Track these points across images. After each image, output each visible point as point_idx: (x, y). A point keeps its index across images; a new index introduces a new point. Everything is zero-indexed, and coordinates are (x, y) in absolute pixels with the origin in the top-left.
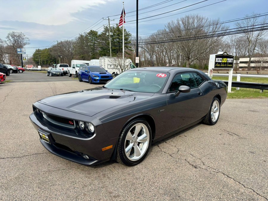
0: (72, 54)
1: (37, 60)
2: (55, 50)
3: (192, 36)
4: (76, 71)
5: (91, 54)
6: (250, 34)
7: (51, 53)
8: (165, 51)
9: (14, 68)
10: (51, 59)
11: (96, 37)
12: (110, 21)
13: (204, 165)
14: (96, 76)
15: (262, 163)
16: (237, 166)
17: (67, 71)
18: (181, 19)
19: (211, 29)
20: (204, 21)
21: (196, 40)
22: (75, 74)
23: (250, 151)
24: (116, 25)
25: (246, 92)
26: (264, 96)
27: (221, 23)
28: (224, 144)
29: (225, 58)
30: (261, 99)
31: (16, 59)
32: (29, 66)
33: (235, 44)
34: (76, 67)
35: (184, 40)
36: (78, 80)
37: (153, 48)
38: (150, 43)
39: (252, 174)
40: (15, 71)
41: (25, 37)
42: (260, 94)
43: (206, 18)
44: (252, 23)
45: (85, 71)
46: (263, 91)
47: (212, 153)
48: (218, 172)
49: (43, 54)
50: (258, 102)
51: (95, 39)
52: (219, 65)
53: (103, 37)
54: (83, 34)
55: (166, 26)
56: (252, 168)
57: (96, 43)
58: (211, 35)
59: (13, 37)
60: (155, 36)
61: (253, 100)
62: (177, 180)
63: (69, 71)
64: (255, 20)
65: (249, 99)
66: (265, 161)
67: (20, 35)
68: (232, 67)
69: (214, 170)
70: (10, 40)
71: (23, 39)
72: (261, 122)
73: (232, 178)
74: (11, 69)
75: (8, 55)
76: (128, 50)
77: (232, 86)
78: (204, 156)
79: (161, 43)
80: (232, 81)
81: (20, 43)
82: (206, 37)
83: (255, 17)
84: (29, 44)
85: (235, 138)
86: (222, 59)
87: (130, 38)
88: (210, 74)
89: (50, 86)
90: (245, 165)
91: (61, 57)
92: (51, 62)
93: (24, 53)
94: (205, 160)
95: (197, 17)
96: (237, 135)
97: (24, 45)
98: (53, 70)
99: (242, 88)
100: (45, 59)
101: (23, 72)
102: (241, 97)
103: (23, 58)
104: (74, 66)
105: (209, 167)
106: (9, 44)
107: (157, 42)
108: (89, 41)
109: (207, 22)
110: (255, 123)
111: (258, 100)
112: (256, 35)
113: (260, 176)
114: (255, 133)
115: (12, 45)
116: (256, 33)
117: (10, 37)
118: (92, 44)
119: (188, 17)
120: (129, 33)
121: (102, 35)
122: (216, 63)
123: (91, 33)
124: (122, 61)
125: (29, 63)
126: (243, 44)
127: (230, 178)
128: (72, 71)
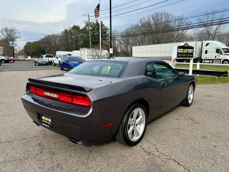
0: (58, 46)
1: (27, 51)
2: (44, 43)
3: (160, 30)
4: (59, 61)
5: (74, 46)
6: (210, 28)
7: (40, 45)
8: (138, 43)
9: (6, 59)
10: (40, 50)
11: (78, 32)
12: (90, 17)
13: (158, 151)
14: (75, 65)
15: (213, 148)
16: (188, 152)
17: (52, 61)
18: (151, 16)
19: (177, 24)
20: (170, 17)
21: (165, 33)
22: (58, 63)
23: (202, 136)
24: (96, 21)
25: (204, 78)
26: (220, 82)
27: (185, 18)
28: (179, 129)
29: (186, 49)
30: (217, 85)
31: (9, 51)
32: (20, 57)
33: (198, 37)
34: (60, 57)
35: (154, 33)
36: (60, 68)
37: (128, 40)
38: (125, 36)
39: (202, 161)
40: (7, 62)
41: (16, 31)
42: (216, 80)
43: (172, 14)
44: (212, 19)
45: (66, 61)
46: (219, 78)
47: (167, 139)
48: (169, 159)
49: (33, 46)
50: (214, 87)
51: (77, 33)
52: (181, 55)
53: (84, 31)
54: (67, 29)
55: (138, 22)
56: (202, 155)
57: (79, 37)
58: (177, 29)
59: (6, 32)
60: (129, 30)
61: (210, 85)
62: (129, 169)
63: (53, 60)
64: (214, 17)
65: (206, 85)
66: (215, 147)
67: (12, 30)
68: (192, 57)
69: (166, 157)
70: (4, 34)
71: (15, 33)
72: (215, 106)
73: (182, 166)
74: (3, 60)
75: (2, 47)
76: (106, 42)
77: (192, 74)
78: (159, 142)
79: (135, 36)
80: (193, 68)
81: (13, 36)
82: (173, 30)
83: (213, 13)
84: (20, 37)
85: (190, 123)
86: (184, 50)
87: (108, 32)
88: (173, 63)
89: (33, 75)
90: (196, 151)
91: (48, 48)
92: (40, 53)
93: (15, 45)
94: (159, 146)
95: (165, 13)
96: (192, 120)
97: (16, 38)
98: (40, 60)
99: (201, 75)
100: (35, 51)
101: (14, 62)
102: (200, 83)
103: (15, 49)
104: (57, 57)
105: (162, 153)
106: (3, 38)
107: (131, 35)
108: (73, 34)
109: (173, 18)
110: (209, 108)
111: (214, 85)
112: (215, 29)
113: (209, 162)
114: (208, 117)
115: (5, 38)
116: (214, 27)
117: (4, 32)
118: (75, 37)
119: (157, 14)
120: (107, 27)
121: (83, 29)
122: (178, 53)
123: (74, 27)
124: (99, 52)
125: (20, 53)
126: (204, 36)
127: (180, 166)
128: (56, 61)
